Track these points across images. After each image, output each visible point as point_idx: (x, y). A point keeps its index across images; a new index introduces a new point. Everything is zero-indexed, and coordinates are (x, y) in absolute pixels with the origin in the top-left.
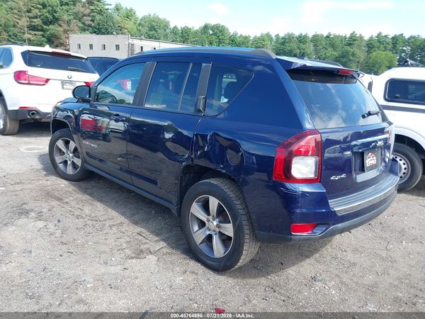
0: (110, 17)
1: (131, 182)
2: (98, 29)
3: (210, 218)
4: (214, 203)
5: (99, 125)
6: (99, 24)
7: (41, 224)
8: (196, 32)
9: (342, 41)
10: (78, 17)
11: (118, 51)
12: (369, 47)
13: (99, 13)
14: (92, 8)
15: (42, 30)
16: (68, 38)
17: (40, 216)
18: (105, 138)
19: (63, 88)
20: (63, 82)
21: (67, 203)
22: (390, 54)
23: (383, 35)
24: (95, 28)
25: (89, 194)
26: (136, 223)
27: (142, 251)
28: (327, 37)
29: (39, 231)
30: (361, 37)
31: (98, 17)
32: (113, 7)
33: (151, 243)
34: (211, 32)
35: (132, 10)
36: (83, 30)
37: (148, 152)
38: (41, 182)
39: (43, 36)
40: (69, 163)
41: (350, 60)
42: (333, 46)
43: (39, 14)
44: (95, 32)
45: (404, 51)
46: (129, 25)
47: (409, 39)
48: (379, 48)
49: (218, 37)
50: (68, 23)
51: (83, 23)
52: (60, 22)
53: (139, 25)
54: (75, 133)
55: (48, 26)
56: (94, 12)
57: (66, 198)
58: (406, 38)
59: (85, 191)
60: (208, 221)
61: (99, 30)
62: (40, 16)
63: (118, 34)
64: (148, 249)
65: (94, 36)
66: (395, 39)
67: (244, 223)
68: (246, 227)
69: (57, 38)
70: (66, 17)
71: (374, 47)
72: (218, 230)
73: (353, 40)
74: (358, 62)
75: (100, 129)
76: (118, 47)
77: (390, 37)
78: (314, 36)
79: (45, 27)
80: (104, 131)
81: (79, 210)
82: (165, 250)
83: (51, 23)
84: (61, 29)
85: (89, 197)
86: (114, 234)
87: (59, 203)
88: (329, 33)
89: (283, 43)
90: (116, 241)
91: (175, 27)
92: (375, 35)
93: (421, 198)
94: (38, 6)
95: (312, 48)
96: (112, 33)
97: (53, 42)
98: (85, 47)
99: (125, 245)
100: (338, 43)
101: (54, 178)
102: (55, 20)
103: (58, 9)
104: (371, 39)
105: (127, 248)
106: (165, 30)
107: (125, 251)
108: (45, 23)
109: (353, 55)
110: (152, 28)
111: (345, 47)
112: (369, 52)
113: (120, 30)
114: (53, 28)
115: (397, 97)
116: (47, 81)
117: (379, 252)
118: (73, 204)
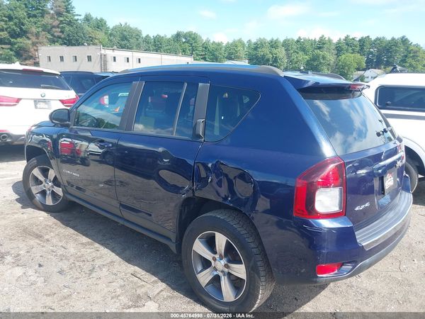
0: (80, 28)
1: (120, 215)
2: (68, 40)
3: (217, 256)
4: (221, 240)
5: (77, 148)
6: (68, 35)
7: (18, 271)
8: (169, 40)
9: (312, 44)
10: (46, 29)
11: (90, 63)
12: (338, 50)
13: (68, 24)
14: (61, 19)
15: (10, 43)
16: (37, 50)
17: (17, 262)
18: (84, 162)
19: (36, 107)
20: (36, 101)
21: (48, 240)
22: (358, 56)
23: (351, 38)
24: (66, 39)
25: (73, 228)
26: (129, 261)
27: (139, 297)
28: (298, 41)
29: (17, 280)
30: (330, 41)
31: (67, 28)
32: (82, 17)
33: (149, 286)
34: (184, 40)
35: (102, 20)
36: (53, 41)
37: (131, 175)
38: (16, 216)
39: (11, 50)
40: (48, 192)
41: (321, 63)
42: (304, 50)
43: (5, 26)
44: (65, 44)
45: (371, 53)
46: (100, 35)
47: (375, 41)
48: (347, 51)
49: (191, 44)
50: (37, 35)
51: (52, 35)
52: (29, 35)
53: (111, 35)
54: (52, 158)
55: (16, 39)
56: (63, 23)
57: (47, 234)
58: (373, 39)
59: (67, 223)
60: (214, 259)
61: (69, 42)
62: (6, 29)
63: (89, 45)
64: (146, 294)
65: (65, 48)
66: (362, 41)
67: (259, 263)
68: (261, 269)
69: (26, 51)
70: (34, 30)
71: (342, 50)
72: (226, 270)
73: (321, 44)
74: (329, 65)
75: (78, 152)
76: (89, 58)
77: (358, 39)
78: (285, 41)
79: (12, 40)
80: (82, 155)
81: (63, 249)
82: (165, 294)
83: (19, 36)
84: (30, 42)
85: (72, 231)
86: (106, 276)
87: (38, 242)
88: (300, 38)
89: (256, 49)
90: (108, 286)
91: (147, 36)
92: (343, 38)
93: (418, 206)
94: (4, 18)
95: (284, 52)
96: (83, 44)
97: (22, 56)
98: (56, 59)
99: (119, 291)
100: (308, 47)
101: (30, 210)
102: (23, 33)
103: (25, 21)
104: (339, 42)
105: (122, 294)
106: (137, 39)
107: (120, 298)
108: (12, 36)
109: (324, 58)
110: (124, 38)
111: (316, 51)
112: (338, 55)
113: (91, 41)
114: (22, 41)
115: (388, 105)
116: (18, 100)
117: (394, 275)
118: (54, 241)
